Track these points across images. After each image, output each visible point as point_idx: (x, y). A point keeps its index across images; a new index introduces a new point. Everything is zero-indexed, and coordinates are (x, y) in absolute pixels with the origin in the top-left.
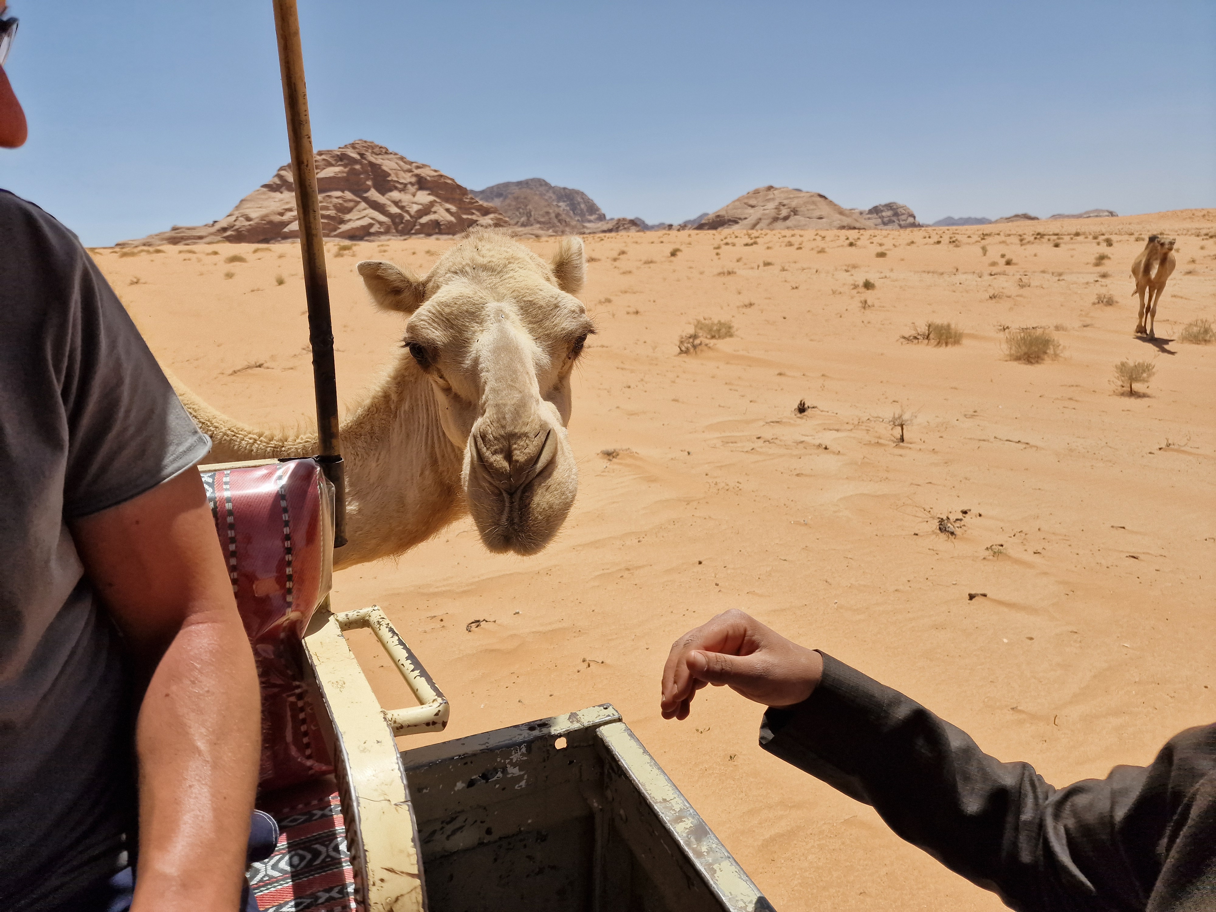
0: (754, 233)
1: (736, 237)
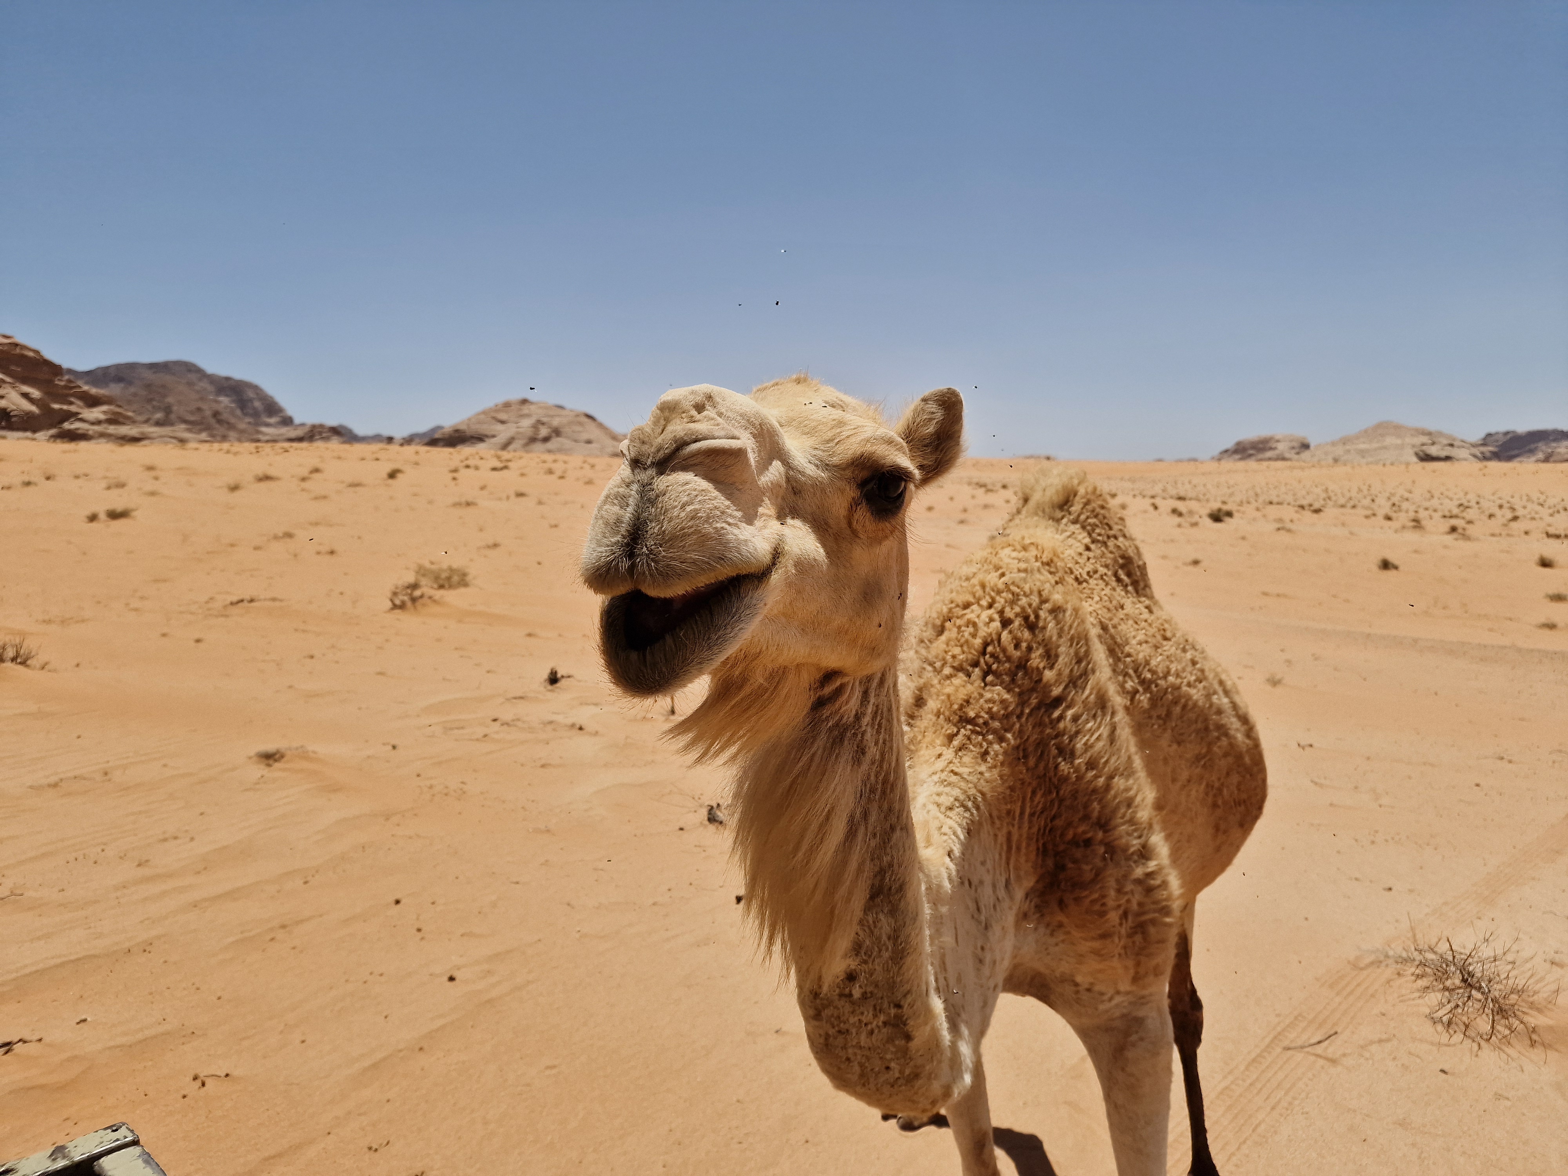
0: (505, 455)
1: (482, 459)
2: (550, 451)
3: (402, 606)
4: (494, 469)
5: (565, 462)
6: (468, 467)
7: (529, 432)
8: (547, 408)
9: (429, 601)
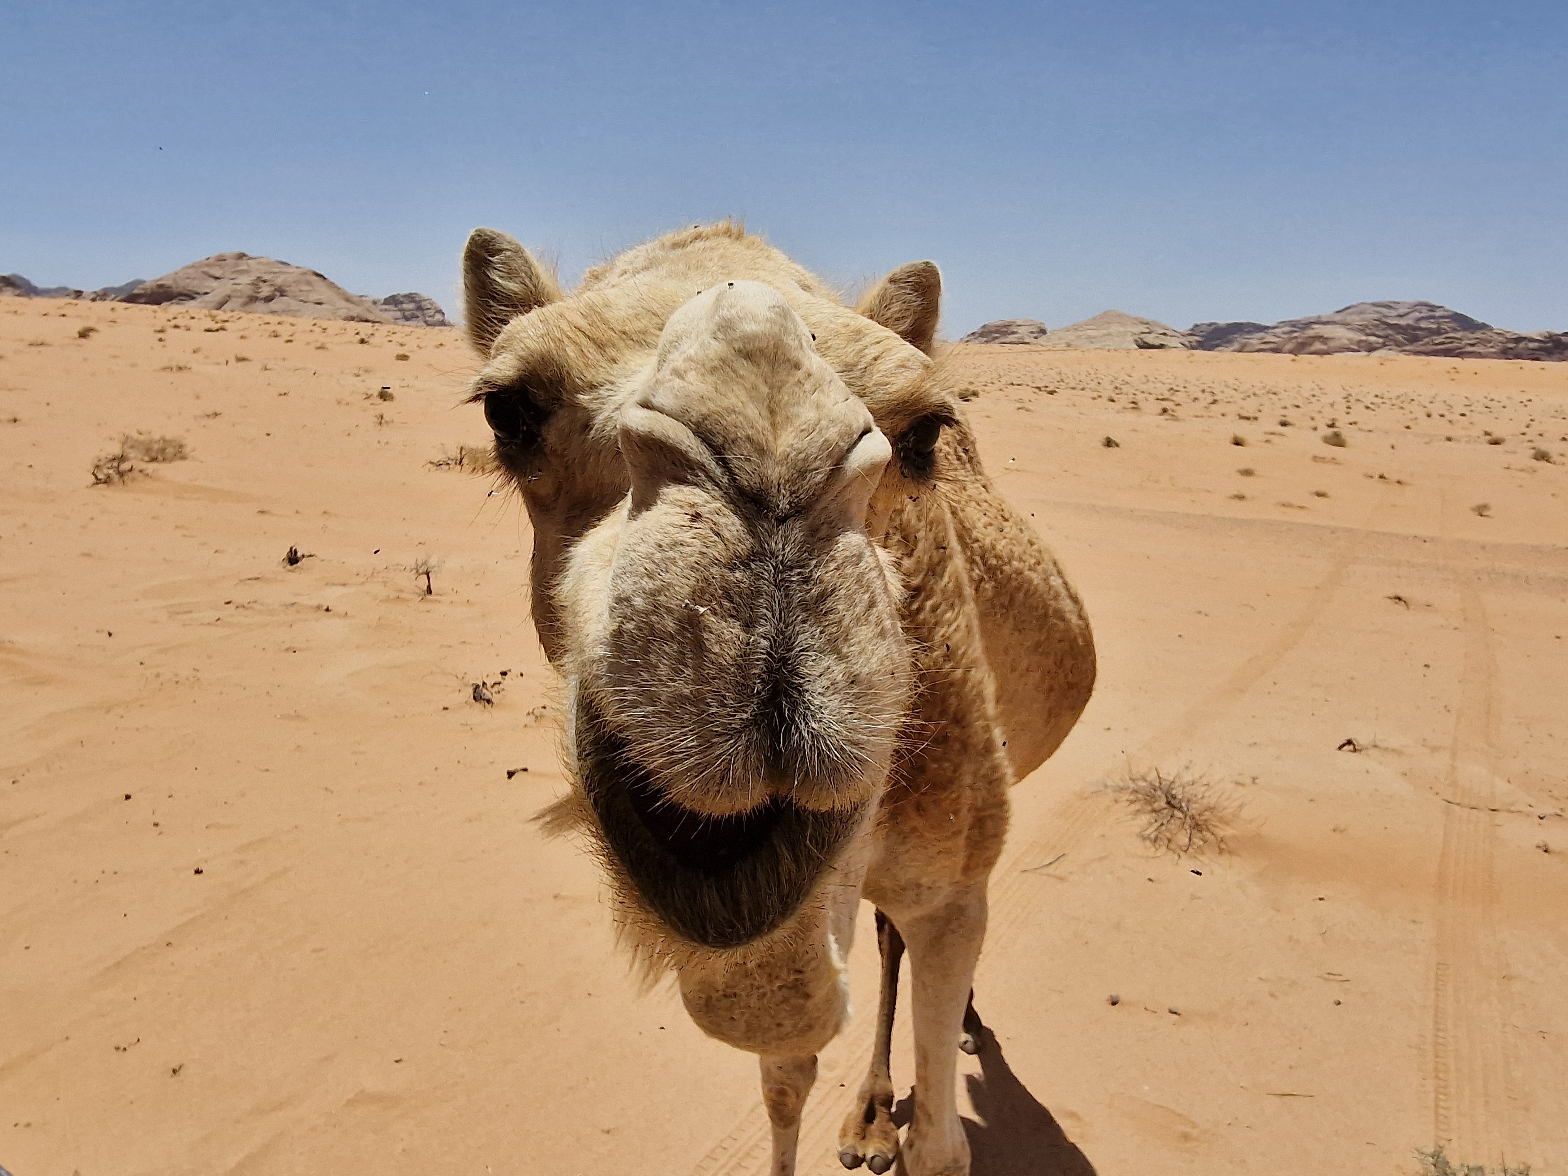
0: (221, 315)
2: (273, 312)
3: (108, 481)
4: (208, 330)
5: (293, 325)
6: (176, 327)
7: (249, 291)
8: (268, 264)
9: (140, 476)
